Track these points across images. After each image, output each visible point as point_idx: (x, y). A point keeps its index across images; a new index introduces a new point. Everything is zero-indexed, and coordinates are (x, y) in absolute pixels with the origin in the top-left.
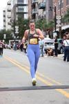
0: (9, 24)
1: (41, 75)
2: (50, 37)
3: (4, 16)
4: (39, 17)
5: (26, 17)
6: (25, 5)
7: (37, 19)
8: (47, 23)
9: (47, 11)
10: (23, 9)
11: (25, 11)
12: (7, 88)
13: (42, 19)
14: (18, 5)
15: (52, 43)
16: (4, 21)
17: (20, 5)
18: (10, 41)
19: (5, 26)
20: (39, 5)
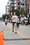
0: (8, 12)
1: (23, 34)
3: (6, 8)
5: (15, 8)
6: (15, 3)
7: (20, 9)
8: (25, 11)
9: (25, 6)
10: (14, 5)
11: (15, 6)
14: (12, 3)
16: (6, 10)
18: (9, 19)
19: (6, 13)
20: (21, 3)
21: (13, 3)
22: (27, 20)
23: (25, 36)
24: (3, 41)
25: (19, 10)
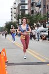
0: (15, 18)
2: (44, 27)
3: (12, 12)
4: (36, 12)
6: (26, 4)
8: (42, 17)
9: (42, 8)
10: (25, 7)
11: (26, 9)
12: (13, 63)
13: (38, 14)
14: (21, 4)
15: (45, 31)
19: (12, 19)
20: (36, 4)
21: (23, 3)
25: (32, 15)
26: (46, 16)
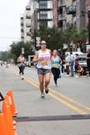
0: (28, 34)
1: (72, 101)
2: (82, 51)
3: (22, 25)
5: (50, 25)
6: (49, 10)
7: (65, 28)
9: (78, 17)
10: (46, 15)
11: (49, 18)
13: (72, 27)
14: (40, 10)
16: (22, 31)
17: (42, 10)
18: (29, 57)
19: (23, 38)
21: (44, 8)
22: (84, 59)
23: (80, 108)
24: (14, 122)
25: (59, 29)
26: (85, 31)
